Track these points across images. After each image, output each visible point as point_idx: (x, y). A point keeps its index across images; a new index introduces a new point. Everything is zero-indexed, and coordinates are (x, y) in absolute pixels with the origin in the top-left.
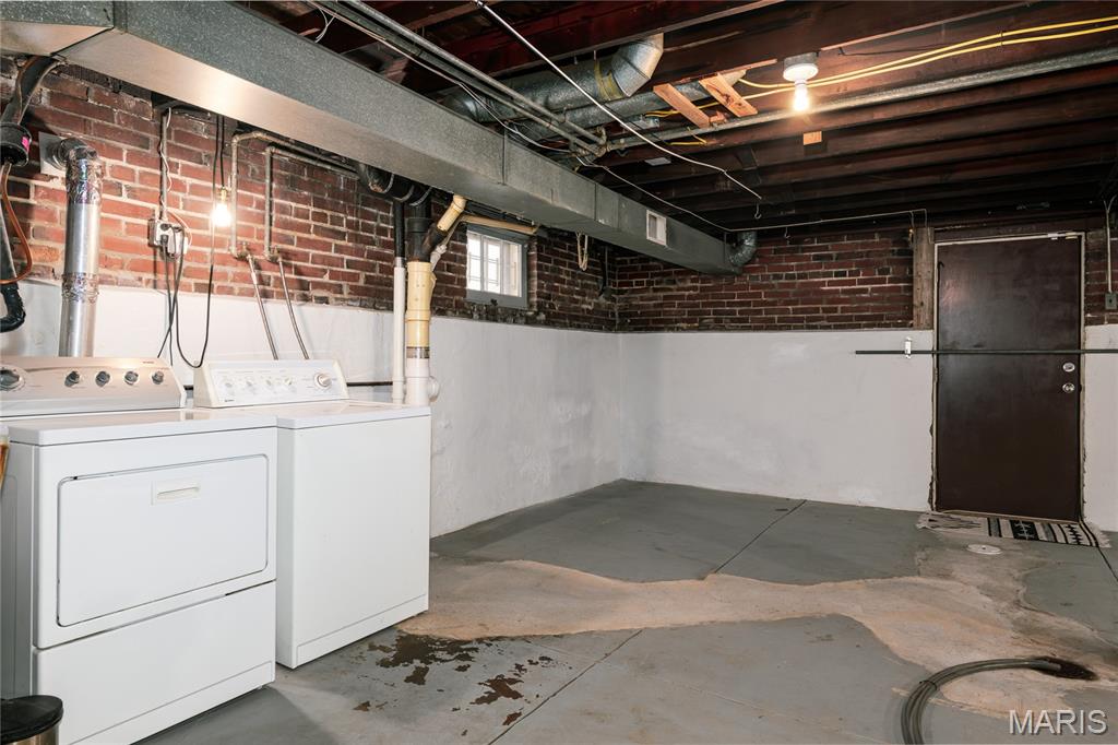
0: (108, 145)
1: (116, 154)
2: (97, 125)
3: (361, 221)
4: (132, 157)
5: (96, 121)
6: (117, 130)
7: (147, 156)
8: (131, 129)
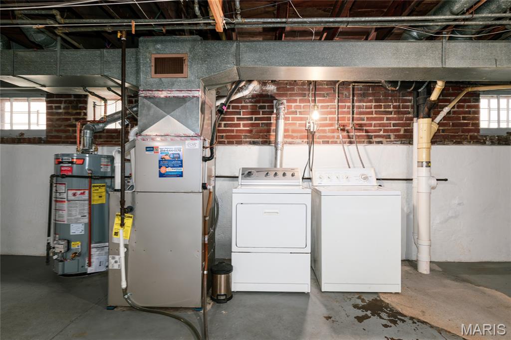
0: (293, 99)
1: (295, 101)
2: (290, 94)
3: (401, 104)
4: (301, 101)
5: (290, 92)
6: (296, 93)
7: (305, 99)
8: (301, 92)
